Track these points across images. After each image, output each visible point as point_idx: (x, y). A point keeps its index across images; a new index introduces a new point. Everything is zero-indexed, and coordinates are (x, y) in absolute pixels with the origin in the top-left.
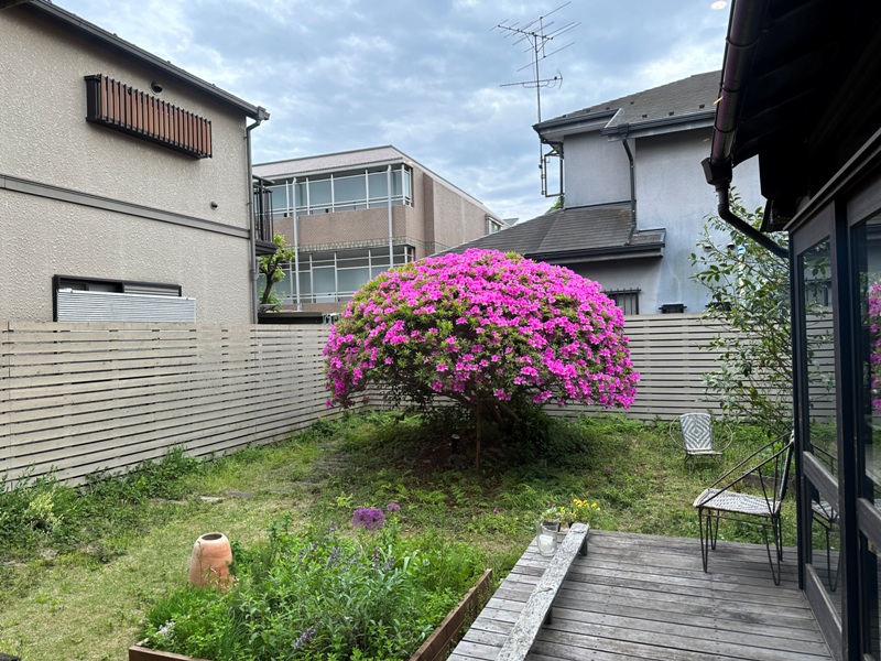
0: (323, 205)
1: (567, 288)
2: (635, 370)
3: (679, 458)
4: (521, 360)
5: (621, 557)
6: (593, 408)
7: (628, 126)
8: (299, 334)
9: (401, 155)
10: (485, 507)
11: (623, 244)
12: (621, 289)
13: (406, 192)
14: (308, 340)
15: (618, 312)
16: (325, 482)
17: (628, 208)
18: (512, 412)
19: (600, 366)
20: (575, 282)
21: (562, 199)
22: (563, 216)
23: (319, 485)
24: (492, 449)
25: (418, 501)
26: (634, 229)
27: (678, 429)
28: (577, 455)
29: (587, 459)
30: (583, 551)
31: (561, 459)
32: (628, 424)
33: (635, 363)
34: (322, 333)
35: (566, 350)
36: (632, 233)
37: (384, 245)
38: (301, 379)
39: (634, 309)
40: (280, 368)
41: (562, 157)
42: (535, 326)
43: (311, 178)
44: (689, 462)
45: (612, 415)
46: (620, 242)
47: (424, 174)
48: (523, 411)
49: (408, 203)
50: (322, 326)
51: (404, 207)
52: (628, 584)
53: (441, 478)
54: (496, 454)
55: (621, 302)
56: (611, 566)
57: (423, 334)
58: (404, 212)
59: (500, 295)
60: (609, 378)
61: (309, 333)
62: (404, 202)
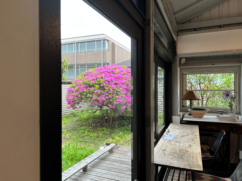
0: (84, 51)
9: (106, 37)
13: (107, 47)
37: (100, 62)
43: (80, 43)
47: (113, 42)
53: (99, 130)
57: (90, 89)
58: (106, 53)
62: (106, 50)
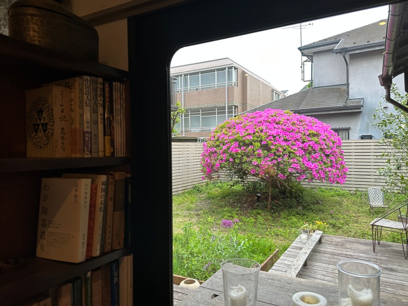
0: (195, 87)
1: (314, 128)
2: (347, 166)
3: (367, 209)
4: (292, 161)
5: (337, 245)
6: (325, 184)
7: (346, 48)
8: (188, 147)
9: (232, 62)
10: (273, 226)
11: (342, 105)
12: (341, 127)
13: (234, 80)
14: (192, 150)
15: (339, 139)
16: (202, 212)
17: (345, 87)
18: (286, 184)
19: (330, 165)
20: (318, 125)
21: (312, 83)
22: (312, 91)
23: (199, 212)
24: (276, 201)
25: (243, 221)
26: (347, 98)
27: (366, 195)
28: (317, 205)
29: (321, 207)
30: (320, 242)
31: (309, 207)
32: (342, 192)
33: (347, 163)
34: (197, 147)
35: (313, 157)
36: (347, 100)
37: (223, 105)
38: (188, 167)
39: (347, 137)
40: (180, 162)
41: (312, 62)
42: (299, 145)
43: (191, 74)
44: (372, 210)
45: (334, 188)
46: (341, 105)
47: (243, 71)
48: (291, 184)
49: (235, 85)
50: (197, 143)
51: (233, 87)
52: (339, 255)
53: (253, 212)
54: (278, 204)
55: (340, 133)
56: (332, 248)
57: (247, 148)
58: (233, 90)
59: (282, 131)
60: (334, 170)
61: (192, 146)
62: (233, 85)
